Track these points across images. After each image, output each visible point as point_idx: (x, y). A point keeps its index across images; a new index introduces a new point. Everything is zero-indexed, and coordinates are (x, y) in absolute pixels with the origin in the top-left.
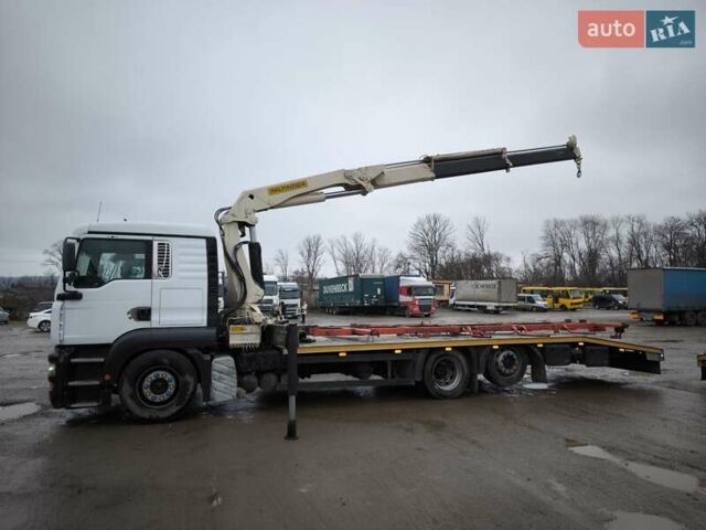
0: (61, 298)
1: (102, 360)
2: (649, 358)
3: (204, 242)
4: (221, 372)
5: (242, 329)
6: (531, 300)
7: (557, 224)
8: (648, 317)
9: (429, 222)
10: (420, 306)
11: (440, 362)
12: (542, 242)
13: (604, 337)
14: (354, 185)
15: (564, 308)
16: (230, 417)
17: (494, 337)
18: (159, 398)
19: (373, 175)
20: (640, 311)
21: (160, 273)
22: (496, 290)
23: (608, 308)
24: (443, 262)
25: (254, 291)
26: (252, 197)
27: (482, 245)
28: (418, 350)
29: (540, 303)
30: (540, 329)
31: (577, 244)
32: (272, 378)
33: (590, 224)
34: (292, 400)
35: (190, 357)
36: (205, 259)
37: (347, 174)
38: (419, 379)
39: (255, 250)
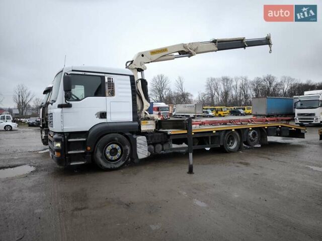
0: (60, 106)
1: (85, 139)
2: (301, 131)
3: (128, 78)
4: (140, 144)
5: (147, 123)
6: (207, 112)
7: (212, 80)
9: (159, 78)
12: (206, 87)
15: (220, 116)
17: (247, 125)
18: (114, 158)
19: (195, 47)
21: (110, 93)
22: (194, 108)
23: (237, 115)
26: (143, 56)
27: (182, 89)
29: (211, 114)
31: (220, 88)
32: (160, 146)
33: (226, 80)
34: (191, 155)
35: (126, 136)
37: (184, 46)
38: (222, 144)
39: (144, 83)
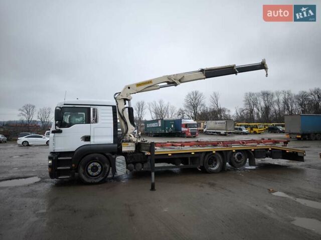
0: (53, 132)
1: (71, 158)
2: (299, 155)
3: (111, 108)
4: (119, 163)
5: (128, 144)
6: (241, 129)
7: (251, 95)
8: (293, 136)
9: (193, 95)
10: (191, 133)
11: (210, 157)
12: (244, 103)
13: (280, 146)
14: (172, 82)
15: (255, 133)
16: (124, 182)
17: (233, 147)
18: (96, 173)
19: (179, 78)
20: (290, 134)
21: (94, 121)
22: (225, 125)
23: (275, 133)
24: (200, 112)
25: (131, 128)
26: (129, 88)
27: (217, 105)
28: (201, 153)
29: (245, 130)
30: (252, 143)
31: (260, 104)
32: (140, 165)
33: (266, 95)
34: (153, 174)
35: (106, 156)
36: (112, 115)
37: (169, 77)
38: (202, 165)
39: (131, 110)
